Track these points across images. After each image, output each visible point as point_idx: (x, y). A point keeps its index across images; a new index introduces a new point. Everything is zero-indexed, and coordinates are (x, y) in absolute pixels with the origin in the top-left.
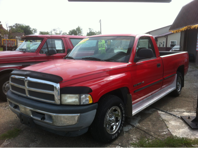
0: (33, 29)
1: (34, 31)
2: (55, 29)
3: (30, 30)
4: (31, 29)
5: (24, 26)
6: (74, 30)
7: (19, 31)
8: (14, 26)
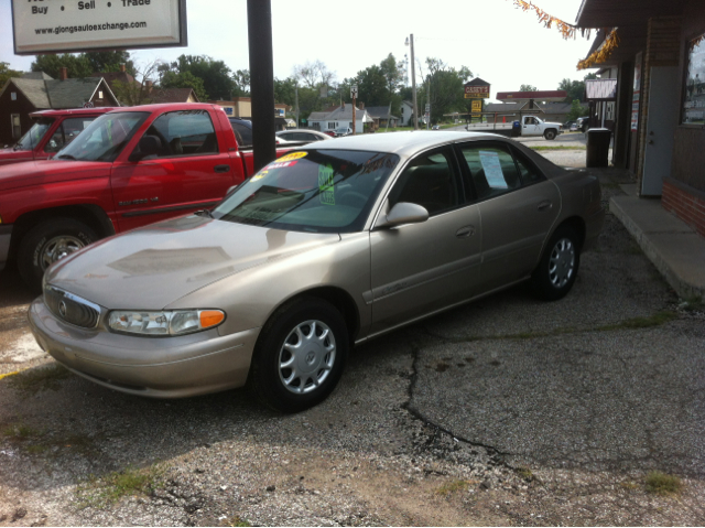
0: (239, 72)
1: (241, 78)
2: (308, 67)
3: (227, 77)
4: (230, 75)
5: (206, 64)
6: (374, 67)
7: (188, 83)
8: (174, 65)
